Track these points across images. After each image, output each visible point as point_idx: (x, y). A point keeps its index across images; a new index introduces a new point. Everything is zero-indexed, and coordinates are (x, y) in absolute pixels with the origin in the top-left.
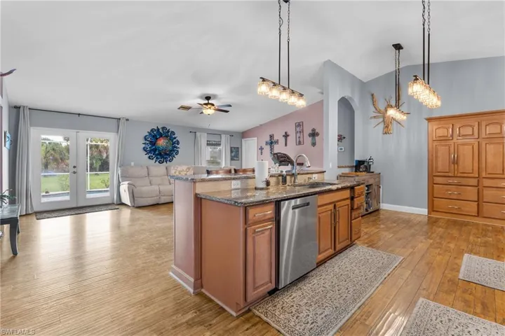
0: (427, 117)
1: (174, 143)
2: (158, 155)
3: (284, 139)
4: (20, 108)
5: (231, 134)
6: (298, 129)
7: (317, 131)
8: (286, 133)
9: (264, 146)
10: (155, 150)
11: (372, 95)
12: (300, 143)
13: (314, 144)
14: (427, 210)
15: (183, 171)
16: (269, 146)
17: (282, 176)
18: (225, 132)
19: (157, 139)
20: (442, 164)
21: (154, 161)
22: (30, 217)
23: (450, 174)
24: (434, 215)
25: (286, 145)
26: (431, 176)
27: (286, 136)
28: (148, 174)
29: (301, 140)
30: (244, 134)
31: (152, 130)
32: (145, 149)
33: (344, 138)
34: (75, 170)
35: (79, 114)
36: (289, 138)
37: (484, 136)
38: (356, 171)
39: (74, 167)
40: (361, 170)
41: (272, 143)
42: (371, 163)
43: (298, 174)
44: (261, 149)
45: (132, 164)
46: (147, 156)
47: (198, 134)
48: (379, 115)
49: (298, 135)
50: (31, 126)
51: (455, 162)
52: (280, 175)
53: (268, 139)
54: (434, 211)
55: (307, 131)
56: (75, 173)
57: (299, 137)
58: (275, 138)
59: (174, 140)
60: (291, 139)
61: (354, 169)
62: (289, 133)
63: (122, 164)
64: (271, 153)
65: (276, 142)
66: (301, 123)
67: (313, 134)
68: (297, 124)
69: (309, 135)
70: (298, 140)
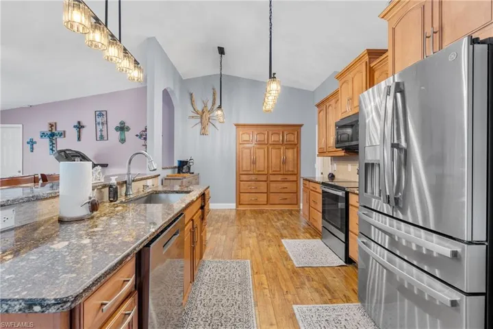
0: (236, 123)
6: (99, 120)
7: (126, 125)
8: (79, 123)
11: (192, 94)
12: (102, 138)
13: (123, 141)
14: (235, 204)
17: (110, 186)
20: (246, 164)
23: (250, 173)
24: (241, 208)
25: (79, 139)
26: (239, 175)
29: (104, 133)
36: (83, 131)
37: (270, 143)
38: (179, 172)
40: (184, 171)
41: (52, 135)
42: (191, 164)
43: (133, 181)
44: (32, 143)
48: (196, 115)
49: (100, 127)
51: (254, 162)
52: (104, 186)
54: (240, 204)
55: (113, 123)
57: (101, 131)
58: (60, 129)
60: (89, 132)
61: (177, 170)
62: (83, 123)
64: (52, 150)
65: (61, 135)
66: (105, 113)
67: (122, 128)
68: (97, 113)
69: (116, 129)
70: (99, 134)
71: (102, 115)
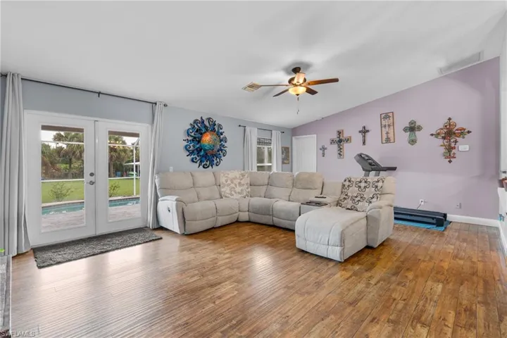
1: (221, 141)
2: (203, 156)
3: (360, 136)
4: (6, 76)
5: (283, 131)
6: (385, 122)
7: (417, 124)
8: (364, 128)
9: (327, 144)
10: (199, 150)
12: (388, 140)
15: (236, 178)
16: (335, 146)
18: (277, 128)
19: (201, 134)
21: (198, 164)
22: (24, 259)
25: (364, 143)
27: (364, 131)
28: (194, 184)
29: (391, 135)
30: (295, 131)
31: (195, 121)
32: (186, 148)
33: (469, 132)
34: (92, 179)
35: (99, 93)
36: (368, 135)
39: (92, 174)
41: (340, 141)
44: (324, 149)
45: (171, 169)
46: (190, 158)
47: (248, 129)
49: (386, 130)
50: (24, 109)
53: (335, 136)
55: (402, 122)
56: (92, 183)
57: (387, 133)
58: (346, 135)
59: (222, 136)
60: (373, 136)
62: (368, 128)
63: (160, 170)
64: (339, 154)
65: (348, 140)
66: (391, 115)
67: (412, 128)
68: (383, 116)
69: (405, 130)
70: (385, 136)
71: (389, 117)
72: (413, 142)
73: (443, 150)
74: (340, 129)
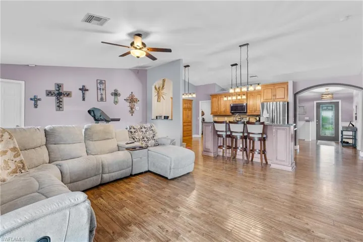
3: (80, 93)
6: (100, 87)
7: (119, 92)
8: (84, 86)
9: (42, 95)
12: (102, 99)
25: (84, 99)
27: (84, 90)
29: (104, 96)
33: (138, 101)
36: (87, 93)
41: (60, 94)
44: (36, 99)
57: (101, 94)
62: (88, 87)
64: (58, 106)
65: (68, 95)
66: (104, 82)
67: (116, 94)
68: (99, 81)
69: (112, 94)
70: (100, 97)
71: (103, 83)
72: (116, 102)
73: (129, 109)
74: (59, 82)
